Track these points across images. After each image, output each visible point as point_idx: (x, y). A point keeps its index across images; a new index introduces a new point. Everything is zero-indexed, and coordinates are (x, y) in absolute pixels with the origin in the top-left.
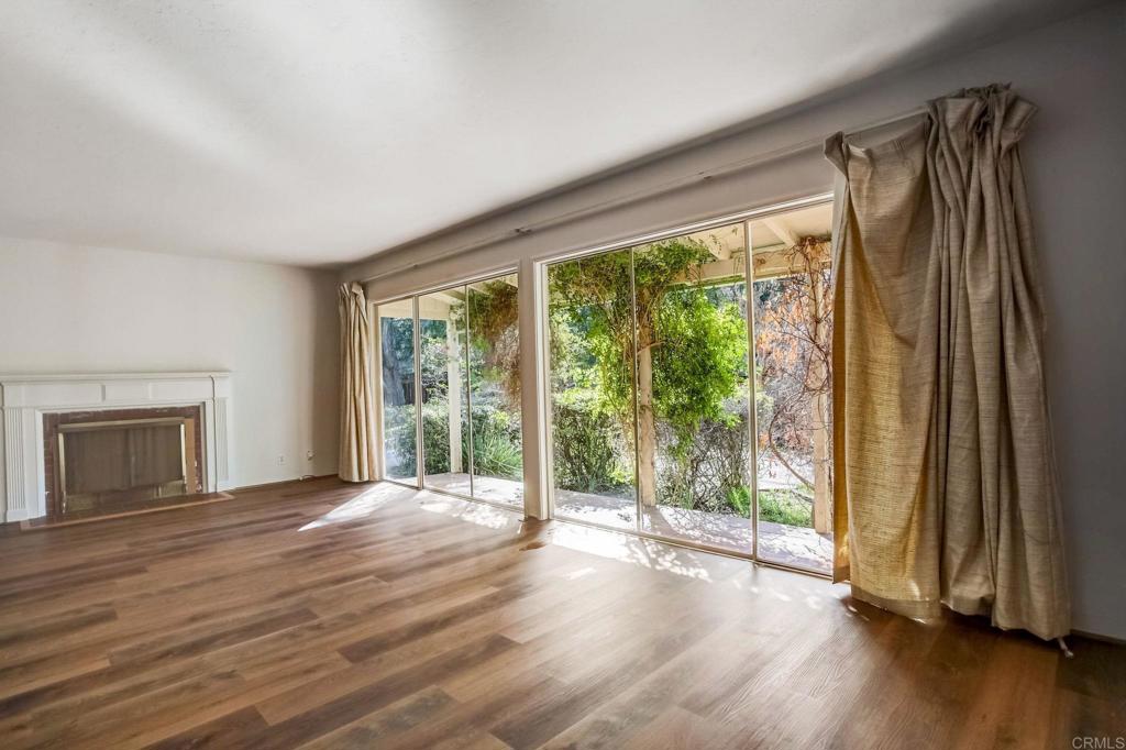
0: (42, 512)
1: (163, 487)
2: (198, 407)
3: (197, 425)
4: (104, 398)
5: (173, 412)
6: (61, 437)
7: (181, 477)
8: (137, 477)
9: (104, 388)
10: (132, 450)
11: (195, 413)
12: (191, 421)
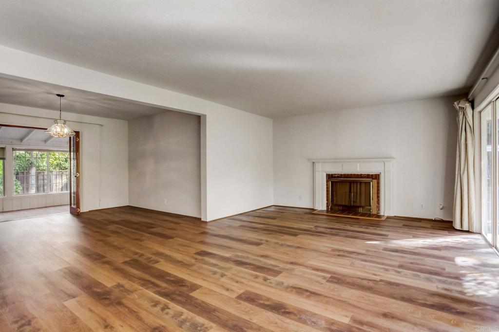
0: (325, 208)
1: (363, 208)
2: (379, 175)
3: (378, 183)
4: (342, 169)
5: (368, 176)
6: (330, 182)
7: (370, 206)
8: (354, 202)
9: (342, 165)
10: (352, 191)
11: (377, 177)
12: (375, 181)
